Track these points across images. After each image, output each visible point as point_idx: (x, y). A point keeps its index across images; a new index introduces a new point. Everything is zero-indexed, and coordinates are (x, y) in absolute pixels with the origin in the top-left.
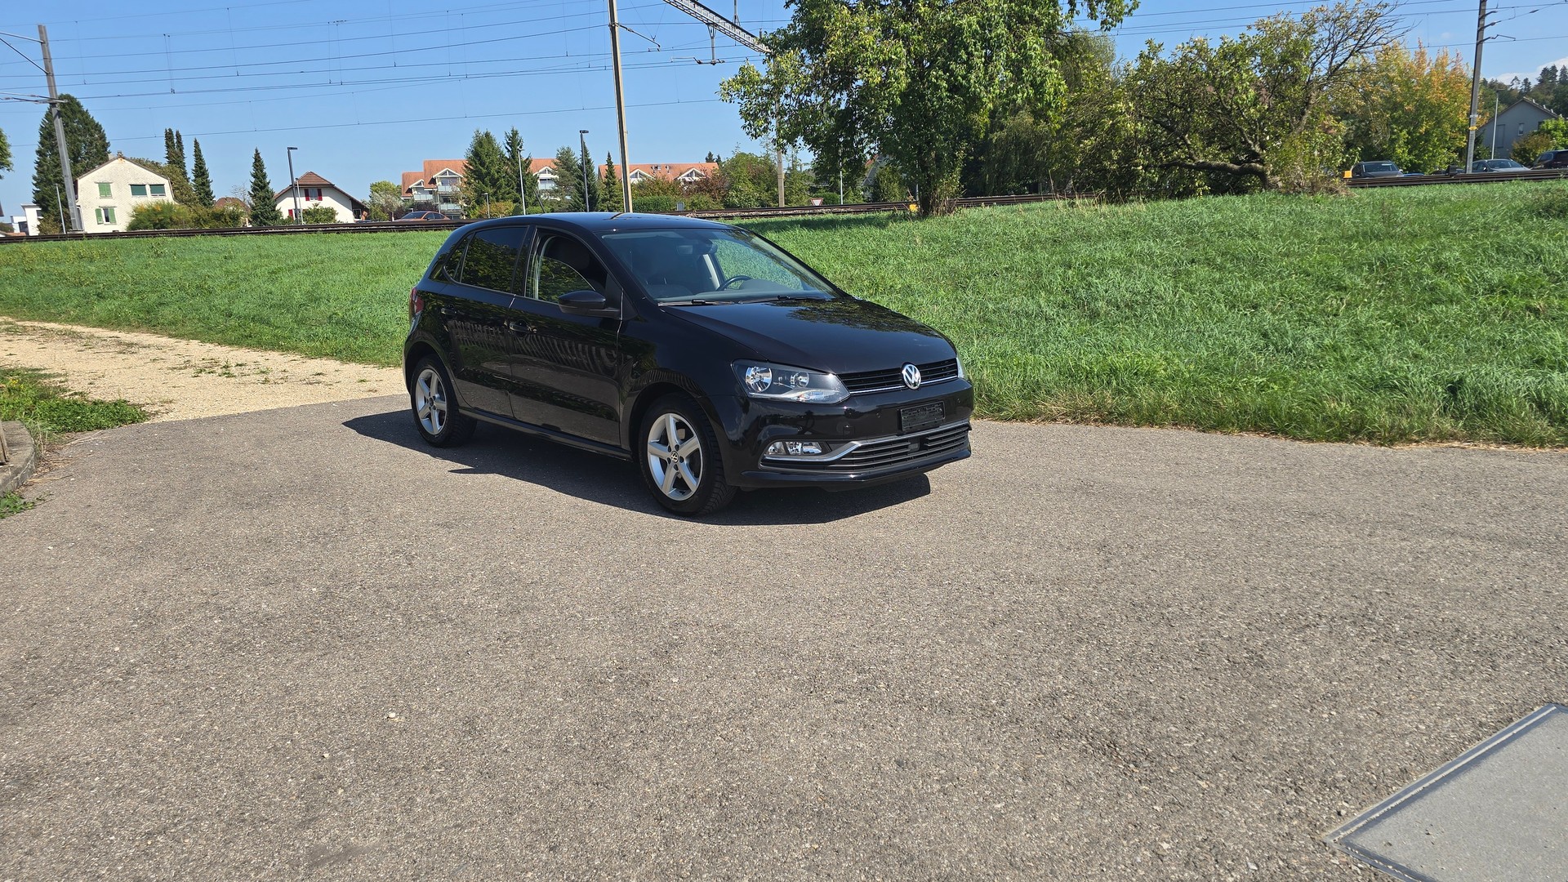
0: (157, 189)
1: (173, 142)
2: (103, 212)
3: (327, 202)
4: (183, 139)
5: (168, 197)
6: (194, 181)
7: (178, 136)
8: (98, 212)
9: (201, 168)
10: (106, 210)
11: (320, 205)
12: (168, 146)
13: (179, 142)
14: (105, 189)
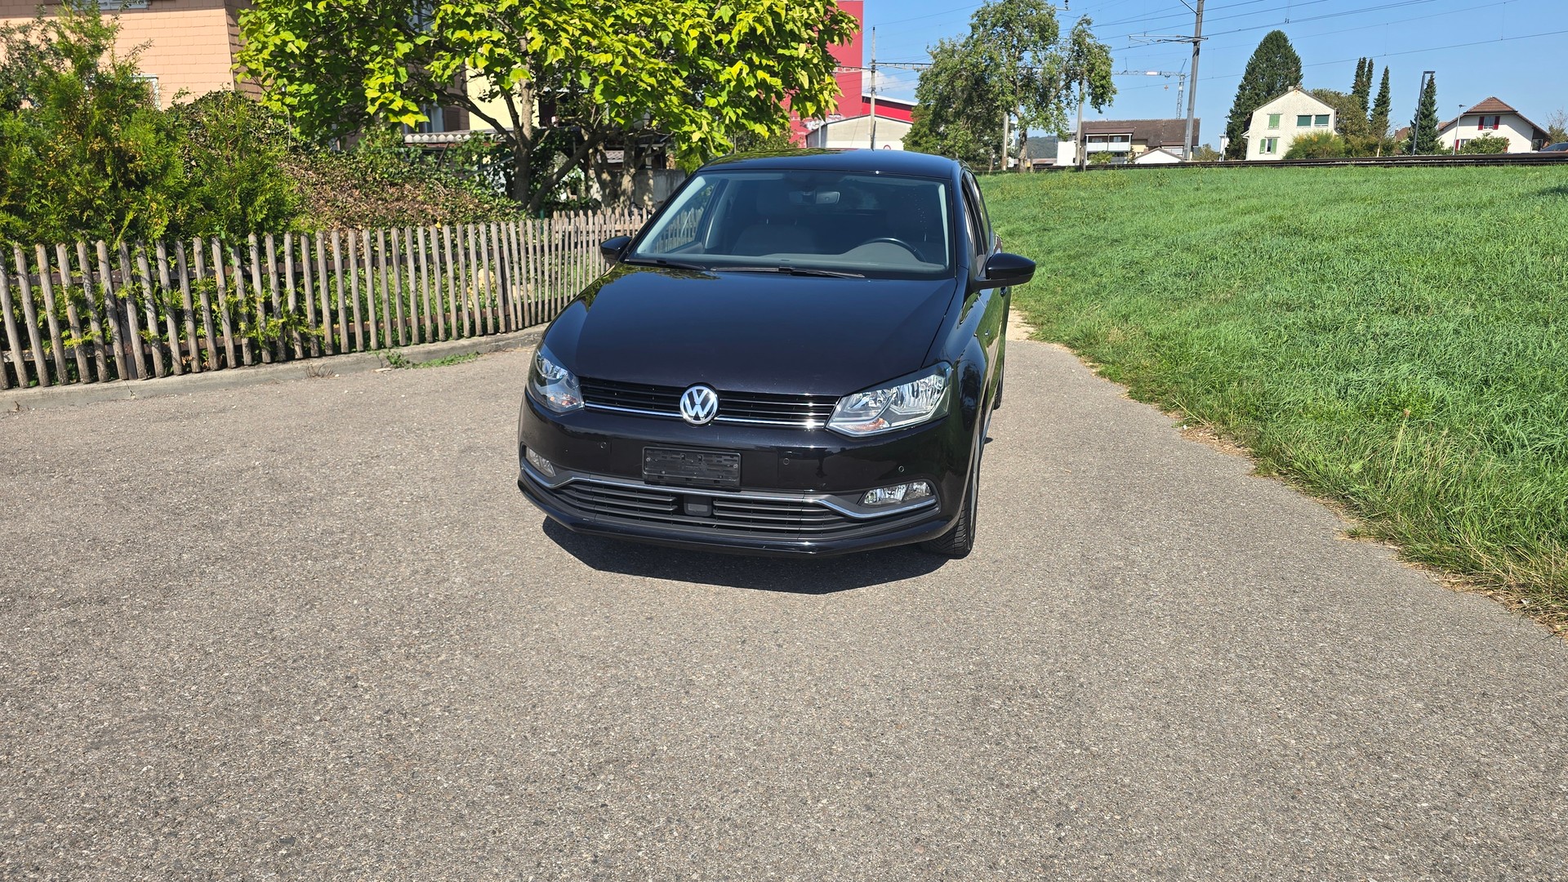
0: (1322, 119)
1: (1364, 70)
2: (1267, 142)
3: (1504, 131)
4: (1374, 67)
5: (1330, 128)
6: (1373, 110)
7: (1371, 65)
8: (1263, 142)
9: (1384, 96)
10: (1270, 140)
11: (1492, 134)
12: (1357, 75)
13: (1370, 71)
14: (1274, 120)
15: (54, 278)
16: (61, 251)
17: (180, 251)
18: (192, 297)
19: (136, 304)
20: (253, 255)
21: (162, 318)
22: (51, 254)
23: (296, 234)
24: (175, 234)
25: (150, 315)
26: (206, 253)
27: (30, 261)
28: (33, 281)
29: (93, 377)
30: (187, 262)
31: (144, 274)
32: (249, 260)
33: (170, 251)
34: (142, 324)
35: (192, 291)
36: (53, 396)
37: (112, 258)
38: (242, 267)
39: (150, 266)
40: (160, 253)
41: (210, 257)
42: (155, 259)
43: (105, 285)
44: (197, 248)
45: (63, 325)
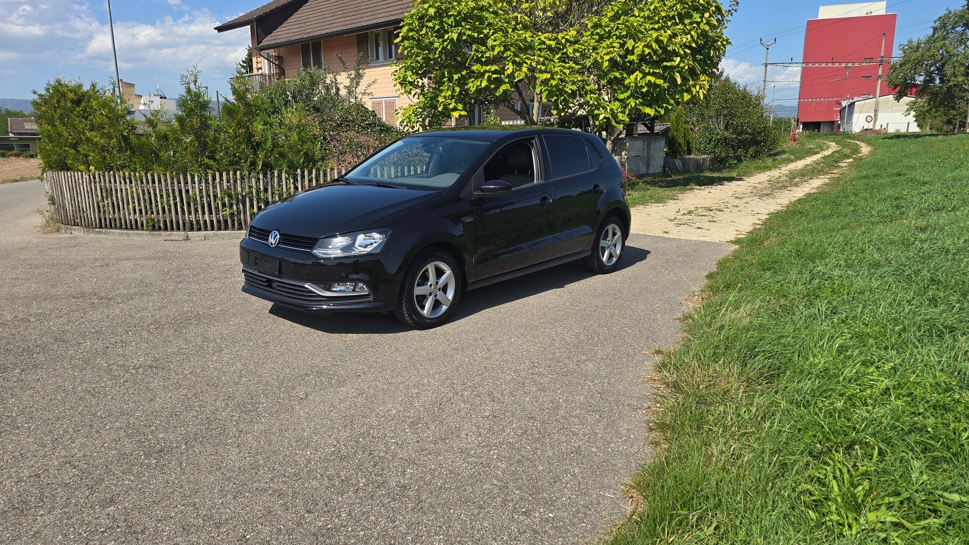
15: (221, 184)
16: (224, 174)
17: (269, 176)
18: (272, 196)
19: (250, 198)
20: (299, 179)
21: (260, 204)
22: (221, 176)
23: (318, 170)
24: (267, 167)
25: (255, 203)
26: (280, 177)
27: (214, 179)
28: (214, 187)
29: (233, 228)
30: (272, 181)
31: (254, 185)
32: (297, 180)
33: (265, 176)
34: (252, 206)
35: (273, 193)
36: (217, 235)
37: (242, 178)
38: (294, 183)
39: (256, 182)
40: (261, 176)
41: (281, 179)
42: (259, 179)
43: (239, 189)
44: (276, 175)
45: (224, 205)
